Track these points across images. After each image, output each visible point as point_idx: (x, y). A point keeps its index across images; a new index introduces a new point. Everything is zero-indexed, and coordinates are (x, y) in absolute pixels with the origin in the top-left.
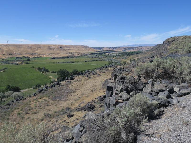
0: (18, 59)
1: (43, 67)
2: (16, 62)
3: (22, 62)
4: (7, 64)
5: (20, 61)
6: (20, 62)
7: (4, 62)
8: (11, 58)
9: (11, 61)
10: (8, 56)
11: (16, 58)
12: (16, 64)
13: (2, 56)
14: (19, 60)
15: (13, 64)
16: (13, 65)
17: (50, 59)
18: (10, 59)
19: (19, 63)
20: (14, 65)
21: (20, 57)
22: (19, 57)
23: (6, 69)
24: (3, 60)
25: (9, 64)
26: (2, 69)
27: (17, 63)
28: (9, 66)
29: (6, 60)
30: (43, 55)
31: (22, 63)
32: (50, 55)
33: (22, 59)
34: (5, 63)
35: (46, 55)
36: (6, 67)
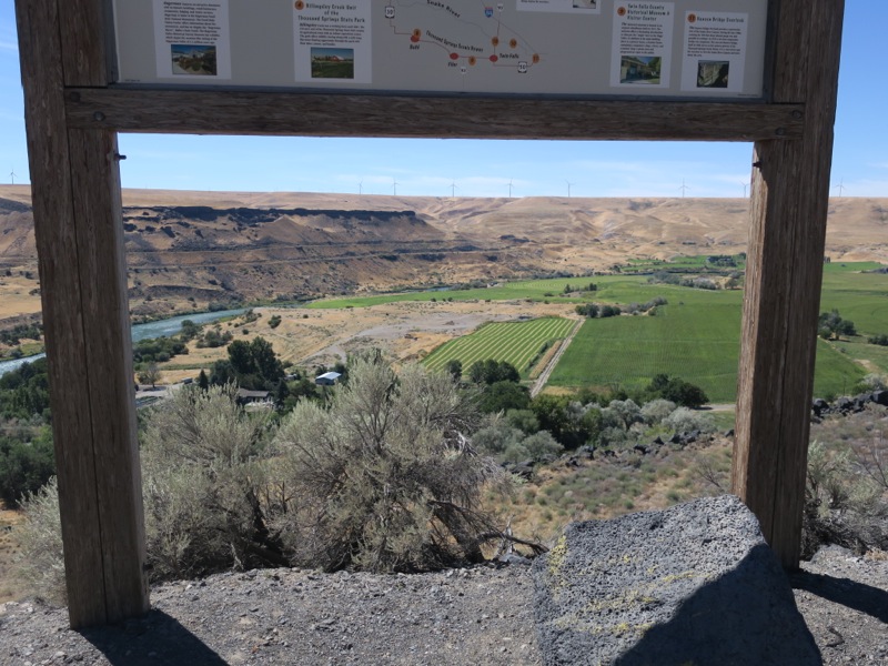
0: (719, 265)
1: (830, 312)
2: (706, 280)
3: (734, 278)
4: (668, 286)
5: (725, 274)
6: (723, 281)
7: (657, 277)
8: (689, 260)
9: (686, 272)
10: (677, 250)
11: (707, 261)
12: (706, 288)
13: (656, 249)
14: (723, 269)
15: (692, 285)
16: (691, 289)
17: (875, 272)
18: (685, 263)
19: (717, 283)
20: (695, 289)
21: (726, 258)
22: (721, 257)
23: (661, 303)
24: (655, 264)
25: (677, 283)
26: (646, 303)
27: (712, 280)
28: (672, 292)
29: (669, 267)
30: (838, 253)
31: (731, 285)
32: (880, 251)
33: (733, 265)
34: (663, 277)
35: (853, 252)
36: (663, 298)
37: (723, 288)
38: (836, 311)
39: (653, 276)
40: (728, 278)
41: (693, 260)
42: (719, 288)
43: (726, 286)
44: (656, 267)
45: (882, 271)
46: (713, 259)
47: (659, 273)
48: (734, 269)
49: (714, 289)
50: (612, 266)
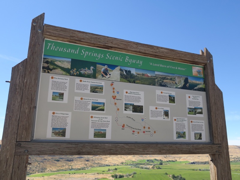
0: (149, 162)
1: (179, 175)
2: (146, 166)
3: (154, 166)
4: (136, 168)
5: (151, 165)
6: (151, 167)
7: (133, 166)
8: (141, 161)
9: (141, 164)
10: (138, 158)
11: (146, 161)
12: (146, 169)
13: (133, 158)
14: (150, 163)
15: (143, 168)
16: (142, 169)
17: (188, 164)
18: (140, 162)
19: (149, 167)
20: (144, 169)
21: (151, 160)
22: (150, 160)
23: (135, 173)
24: (133, 162)
25: (139, 167)
26: (131, 174)
27: (148, 166)
28: (138, 170)
29: (136, 163)
30: (179, 159)
31: (153, 168)
32: (189, 158)
33: (153, 162)
34: (135, 166)
35: (182, 158)
36: (135, 172)
37: (151, 169)
38: (181, 175)
39: (132, 166)
40: (152, 166)
41: (143, 161)
42: (150, 169)
43: (152, 168)
44: (133, 163)
45: (190, 163)
46: (148, 160)
47: (134, 165)
48: (153, 163)
49: (149, 169)
50: (121, 163)
